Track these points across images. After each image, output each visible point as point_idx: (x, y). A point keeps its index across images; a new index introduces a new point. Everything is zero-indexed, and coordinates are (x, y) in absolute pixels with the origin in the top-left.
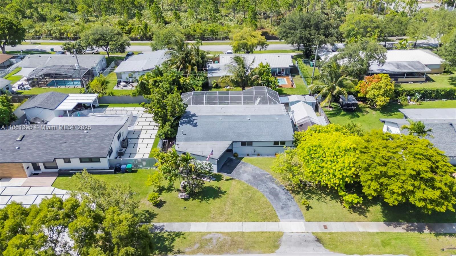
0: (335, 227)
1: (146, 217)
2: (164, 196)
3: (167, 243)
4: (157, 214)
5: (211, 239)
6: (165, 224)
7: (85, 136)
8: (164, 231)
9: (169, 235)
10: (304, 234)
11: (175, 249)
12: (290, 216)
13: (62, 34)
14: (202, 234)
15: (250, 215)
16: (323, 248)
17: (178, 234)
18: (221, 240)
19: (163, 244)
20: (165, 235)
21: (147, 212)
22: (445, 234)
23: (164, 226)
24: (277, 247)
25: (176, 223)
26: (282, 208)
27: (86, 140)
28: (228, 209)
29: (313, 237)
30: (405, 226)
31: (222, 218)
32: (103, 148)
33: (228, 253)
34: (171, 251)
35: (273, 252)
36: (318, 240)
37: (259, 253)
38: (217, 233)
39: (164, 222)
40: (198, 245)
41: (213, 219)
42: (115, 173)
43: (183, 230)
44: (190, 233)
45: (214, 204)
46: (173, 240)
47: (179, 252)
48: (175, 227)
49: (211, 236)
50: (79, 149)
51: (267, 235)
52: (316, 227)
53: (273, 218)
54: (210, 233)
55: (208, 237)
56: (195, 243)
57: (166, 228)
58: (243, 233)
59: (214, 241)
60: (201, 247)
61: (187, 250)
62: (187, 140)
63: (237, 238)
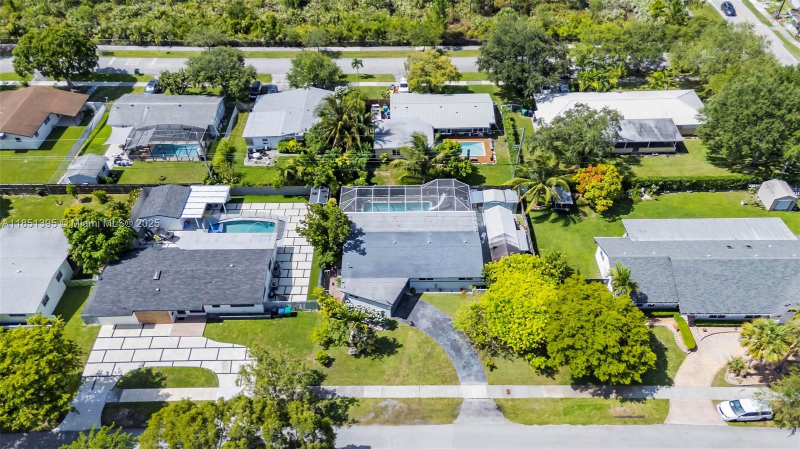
0: (520, 392)
1: (314, 378)
2: (332, 352)
3: (340, 411)
4: (326, 376)
5: (387, 406)
6: (336, 387)
7: (232, 272)
8: (336, 396)
9: (342, 401)
10: (485, 400)
11: (350, 419)
12: (472, 377)
13: (142, 35)
14: (377, 400)
15: (428, 376)
16: (503, 417)
17: (352, 401)
18: (396, 408)
19: (336, 412)
20: (338, 402)
21: (315, 372)
22: (632, 400)
23: (335, 390)
24: (455, 416)
25: (348, 387)
26: (464, 367)
27: (234, 278)
28: (404, 369)
29: (493, 405)
30: (591, 391)
31: (398, 380)
32: (257, 291)
33: (404, 423)
34: (346, 420)
35: (451, 422)
36: (499, 408)
37: (436, 424)
38: (392, 399)
39: (334, 385)
40: (373, 415)
41: (388, 382)
42: (272, 318)
43: (356, 396)
44: (365, 399)
45: (389, 362)
46: (347, 407)
47: (354, 422)
48: (347, 391)
49: (385, 403)
50: (228, 292)
51: (446, 402)
52: (498, 392)
53: (452, 380)
54: (385, 399)
55: (382, 404)
56: (370, 412)
57: (338, 393)
58: (420, 399)
59: (390, 409)
60: (376, 417)
61: (362, 420)
62: (355, 275)
63: (414, 406)
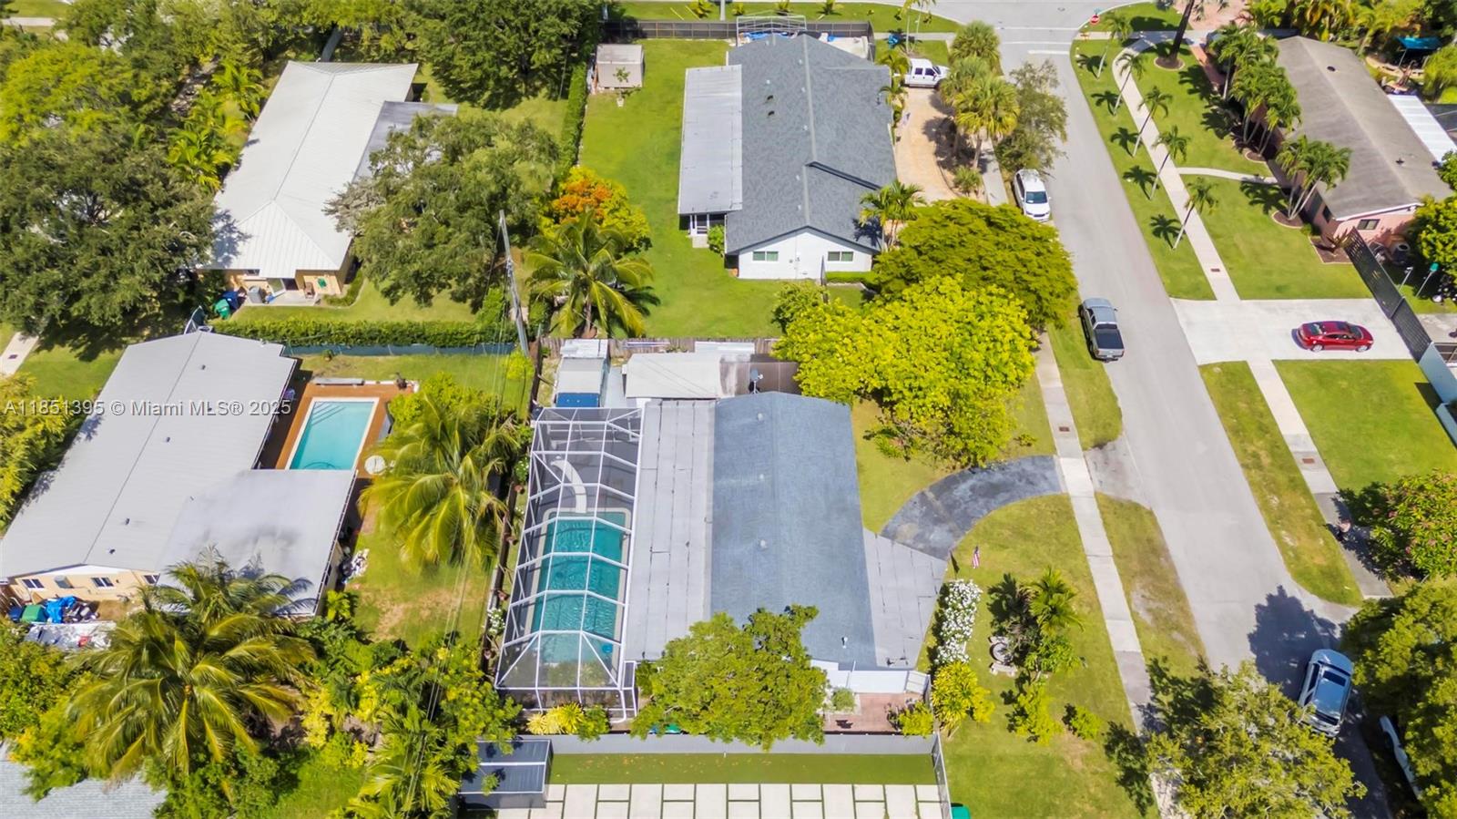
1: (1125, 750)
3: (1188, 694)
4: (1112, 724)
5: (1149, 610)
6: (1132, 704)
8: (1153, 703)
9: (1164, 690)
10: (1090, 463)
11: (1198, 674)
12: (1048, 474)
14: (1140, 629)
15: (1065, 538)
16: (1116, 442)
17: (1156, 671)
18: (1147, 594)
19: (1192, 701)
20: (1167, 699)
23: (1140, 707)
24: (1137, 507)
25: (1124, 681)
26: (1032, 483)
29: (1094, 453)
33: (1177, 579)
34: (1204, 683)
35: (1151, 513)
36: (1100, 445)
37: (1160, 532)
38: (1129, 602)
39: (1128, 709)
40: (1175, 634)
41: (1095, 607)
43: (1142, 664)
48: (1136, 684)
49: (1141, 612)
51: (1110, 518)
52: (1069, 443)
54: (1134, 615)
55: (1148, 619)
56: (1174, 641)
57: (1146, 700)
58: (1117, 556)
60: (1177, 627)
61: (1194, 653)
63: (1135, 565)
